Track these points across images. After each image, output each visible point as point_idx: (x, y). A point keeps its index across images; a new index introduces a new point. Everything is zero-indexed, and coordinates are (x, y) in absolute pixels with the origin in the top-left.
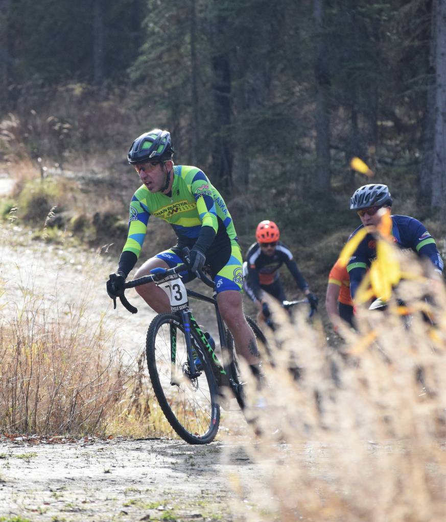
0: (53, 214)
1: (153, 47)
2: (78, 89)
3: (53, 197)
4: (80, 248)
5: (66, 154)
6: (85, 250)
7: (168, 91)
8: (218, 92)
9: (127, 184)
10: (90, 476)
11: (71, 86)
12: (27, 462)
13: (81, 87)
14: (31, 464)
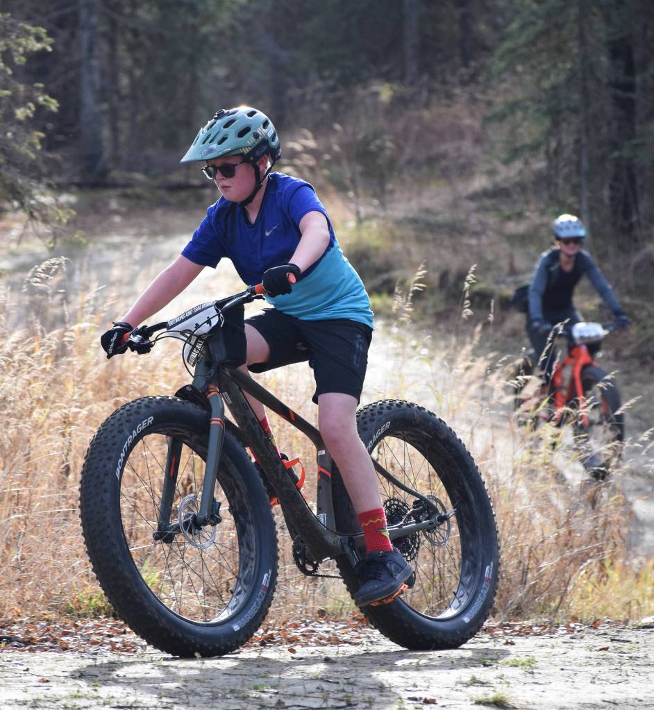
0: (472, 278)
1: (523, 27)
2: (385, 93)
3: (377, 249)
4: (422, 323)
5: (389, 186)
6: (429, 327)
7: (545, 91)
8: (619, 92)
9: (478, 228)
10: (640, 698)
11: (376, 87)
12: (530, 673)
13: (391, 89)
14: (536, 676)
